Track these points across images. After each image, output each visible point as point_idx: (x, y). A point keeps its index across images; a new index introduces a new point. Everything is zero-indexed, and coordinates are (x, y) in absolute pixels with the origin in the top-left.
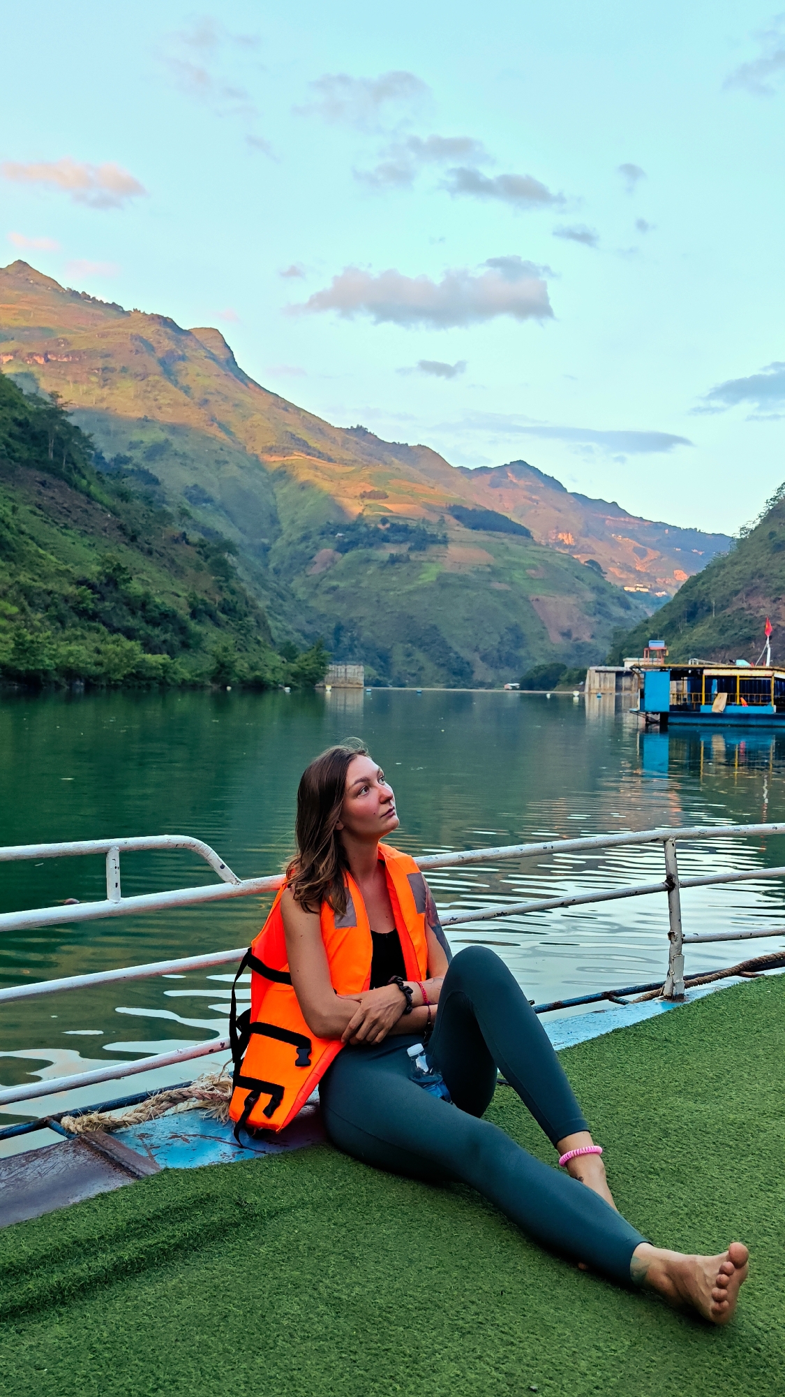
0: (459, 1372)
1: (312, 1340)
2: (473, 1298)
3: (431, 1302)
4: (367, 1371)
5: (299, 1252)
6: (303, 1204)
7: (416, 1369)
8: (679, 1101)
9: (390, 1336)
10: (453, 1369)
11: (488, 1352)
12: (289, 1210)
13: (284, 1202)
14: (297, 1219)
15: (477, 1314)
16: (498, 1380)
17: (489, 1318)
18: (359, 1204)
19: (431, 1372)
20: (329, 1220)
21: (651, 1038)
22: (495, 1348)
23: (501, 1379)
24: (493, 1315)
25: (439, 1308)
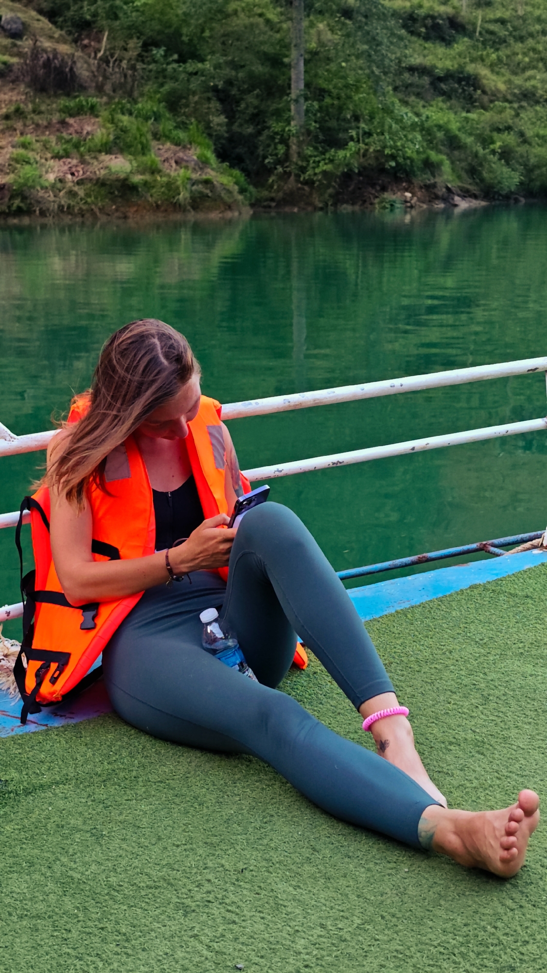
0: (168, 951)
1: (30, 918)
2: (210, 877)
3: (165, 880)
4: (74, 949)
5: (47, 830)
6: (66, 781)
7: (125, 947)
8: (515, 665)
9: (111, 914)
10: (163, 947)
11: (206, 931)
12: (50, 787)
13: (46, 779)
14: (55, 795)
15: (209, 892)
16: (207, 959)
17: (220, 896)
18: (126, 779)
19: (140, 951)
20: (89, 796)
21: (510, 594)
22: (214, 927)
23: (209, 957)
24: (224, 893)
25: (172, 885)
